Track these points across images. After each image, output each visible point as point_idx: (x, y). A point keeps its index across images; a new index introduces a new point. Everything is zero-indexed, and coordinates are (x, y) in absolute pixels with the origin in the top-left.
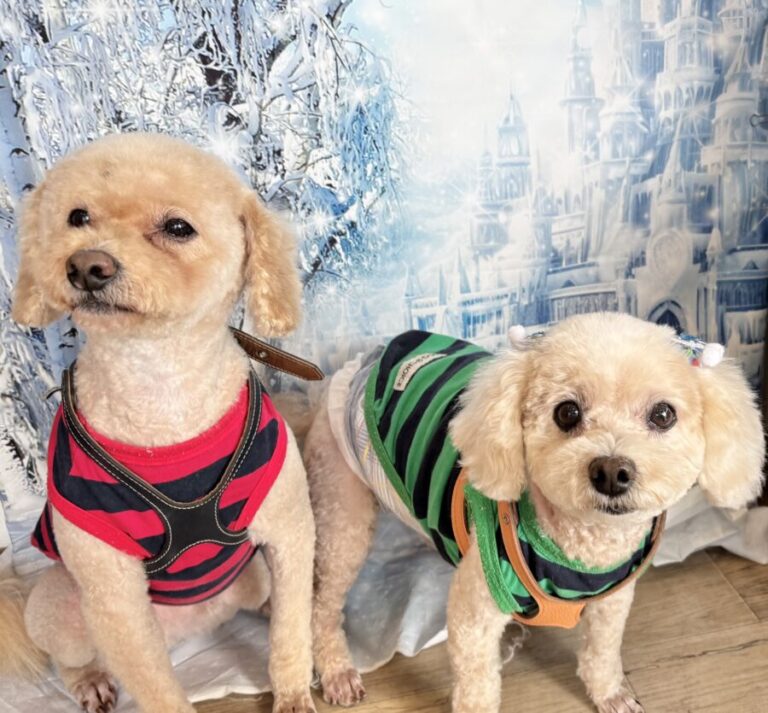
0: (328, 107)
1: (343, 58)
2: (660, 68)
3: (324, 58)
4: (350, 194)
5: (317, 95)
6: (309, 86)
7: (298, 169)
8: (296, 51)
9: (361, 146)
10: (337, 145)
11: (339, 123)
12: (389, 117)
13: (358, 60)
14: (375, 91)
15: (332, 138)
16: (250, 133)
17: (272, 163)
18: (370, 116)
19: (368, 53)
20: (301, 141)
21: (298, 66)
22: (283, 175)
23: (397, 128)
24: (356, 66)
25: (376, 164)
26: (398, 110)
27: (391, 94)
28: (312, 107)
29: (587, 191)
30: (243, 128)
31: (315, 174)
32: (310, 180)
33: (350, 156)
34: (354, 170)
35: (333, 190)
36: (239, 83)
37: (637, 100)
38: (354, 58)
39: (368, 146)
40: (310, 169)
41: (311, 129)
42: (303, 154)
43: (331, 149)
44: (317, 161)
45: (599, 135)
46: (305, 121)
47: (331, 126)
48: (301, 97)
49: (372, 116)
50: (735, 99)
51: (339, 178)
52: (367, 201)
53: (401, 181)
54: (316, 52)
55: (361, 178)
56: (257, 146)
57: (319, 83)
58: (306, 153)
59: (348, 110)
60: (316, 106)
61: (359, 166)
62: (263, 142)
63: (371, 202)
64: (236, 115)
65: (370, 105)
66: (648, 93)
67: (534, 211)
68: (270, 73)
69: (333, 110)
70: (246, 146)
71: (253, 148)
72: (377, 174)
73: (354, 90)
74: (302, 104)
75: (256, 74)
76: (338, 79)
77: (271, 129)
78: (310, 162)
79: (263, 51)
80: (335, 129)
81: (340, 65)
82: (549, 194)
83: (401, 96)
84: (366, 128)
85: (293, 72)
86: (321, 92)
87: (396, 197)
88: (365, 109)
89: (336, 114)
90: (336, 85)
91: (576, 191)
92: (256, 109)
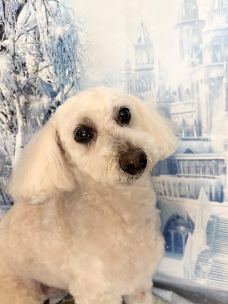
0: (44, 39)
1: (49, 10)
3: (41, 12)
4: (58, 86)
5: (39, 33)
6: (35, 28)
7: (34, 73)
8: (27, 9)
9: (62, 59)
10: (51, 59)
11: (51, 47)
12: (75, 42)
13: (57, 11)
14: (67, 28)
15: (48, 56)
16: (11, 55)
17: (22, 70)
18: (66, 43)
19: (61, 6)
20: (34, 58)
21: (29, 17)
22: (28, 77)
23: (80, 49)
24: (56, 14)
25: (70, 69)
26: (80, 38)
27: (76, 29)
28: (37, 39)
29: (195, 87)
30: (7, 53)
31: (43, 76)
32: (40, 79)
33: (58, 66)
34: (60, 73)
35: (51, 84)
36: (5, 29)
38: (54, 10)
39: (66, 60)
40: (39, 73)
41: (38, 51)
42: (35, 65)
43: (48, 62)
44: (43, 68)
45: (202, 47)
46: (34, 47)
47: (47, 49)
48: (32, 34)
49: (67, 42)
51: (54, 78)
52: (65, 90)
53: (82, 79)
54: (36, 8)
55: (63, 78)
56: (15, 61)
57: (39, 26)
58: (37, 64)
59: (55, 40)
60: (38, 39)
61: (62, 71)
62: (17, 59)
63: (67, 91)
64: (4, 46)
65: (65, 36)
67: (158, 100)
68: (18, 22)
69: (47, 40)
70: (10, 62)
71: (13, 63)
72: (70, 75)
73: (56, 28)
74: (32, 38)
75: (12, 23)
76: (48, 23)
77: (19, 52)
78: (39, 69)
79: (14, 11)
80: (49, 50)
81: (48, 14)
82: (167, 88)
83: (81, 30)
84: (64, 49)
85: (27, 21)
86: (40, 31)
87: (79, 88)
88: (63, 39)
89: (49, 42)
90: (47, 26)
91: (186, 86)
92: (12, 42)
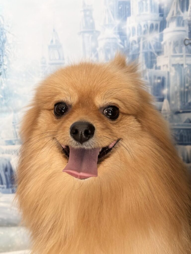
2: (129, 14)
12: (4, 42)
23: (8, 46)
26: (8, 39)
27: (5, 31)
37: (117, 31)
45: (98, 49)
50: (174, 31)
53: (8, 70)
66: (123, 28)
83: (9, 32)
87: (6, 77)
